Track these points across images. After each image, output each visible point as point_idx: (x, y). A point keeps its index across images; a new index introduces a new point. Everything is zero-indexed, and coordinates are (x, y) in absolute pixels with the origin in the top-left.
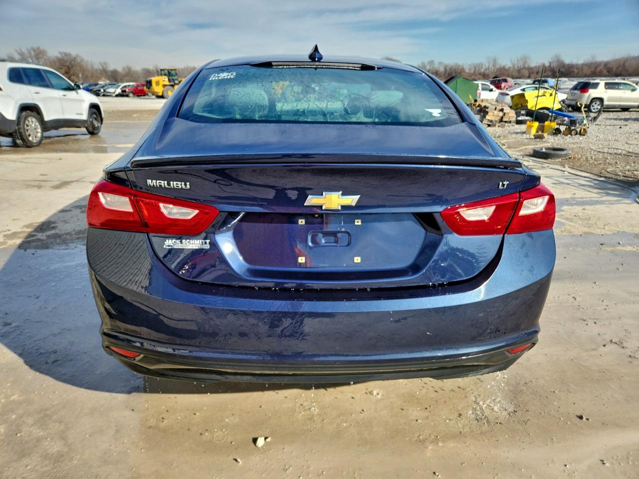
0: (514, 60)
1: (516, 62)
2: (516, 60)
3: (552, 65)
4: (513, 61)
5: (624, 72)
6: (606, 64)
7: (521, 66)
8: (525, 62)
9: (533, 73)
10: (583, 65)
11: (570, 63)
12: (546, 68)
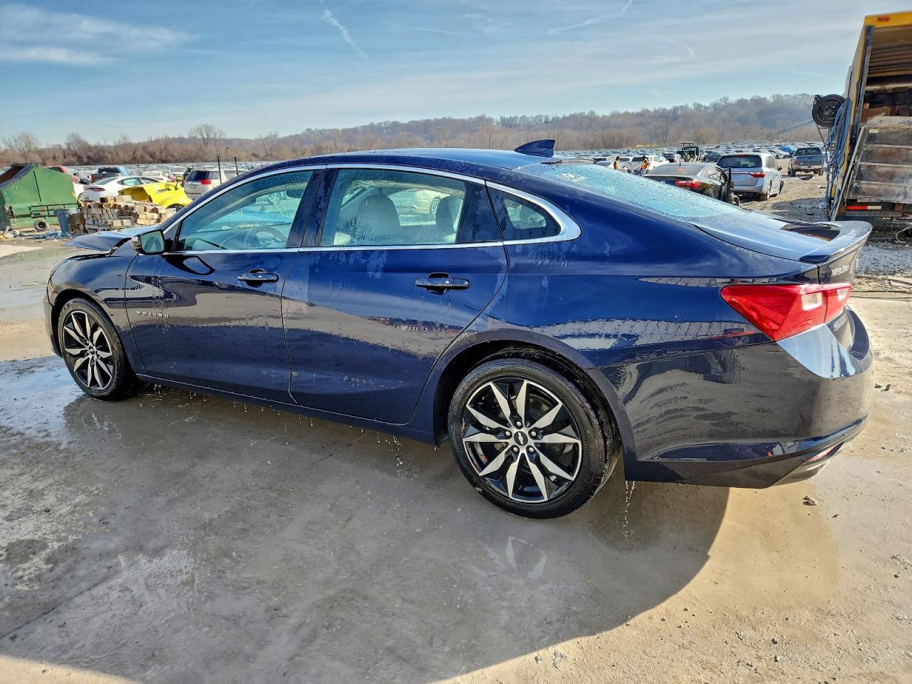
0: (10, 140)
1: (13, 143)
2: (12, 140)
3: (72, 148)
4: (8, 141)
5: (169, 158)
6: (145, 147)
7: (23, 150)
8: (29, 143)
9: (48, 159)
10: (116, 147)
11: (97, 144)
12: (64, 151)
